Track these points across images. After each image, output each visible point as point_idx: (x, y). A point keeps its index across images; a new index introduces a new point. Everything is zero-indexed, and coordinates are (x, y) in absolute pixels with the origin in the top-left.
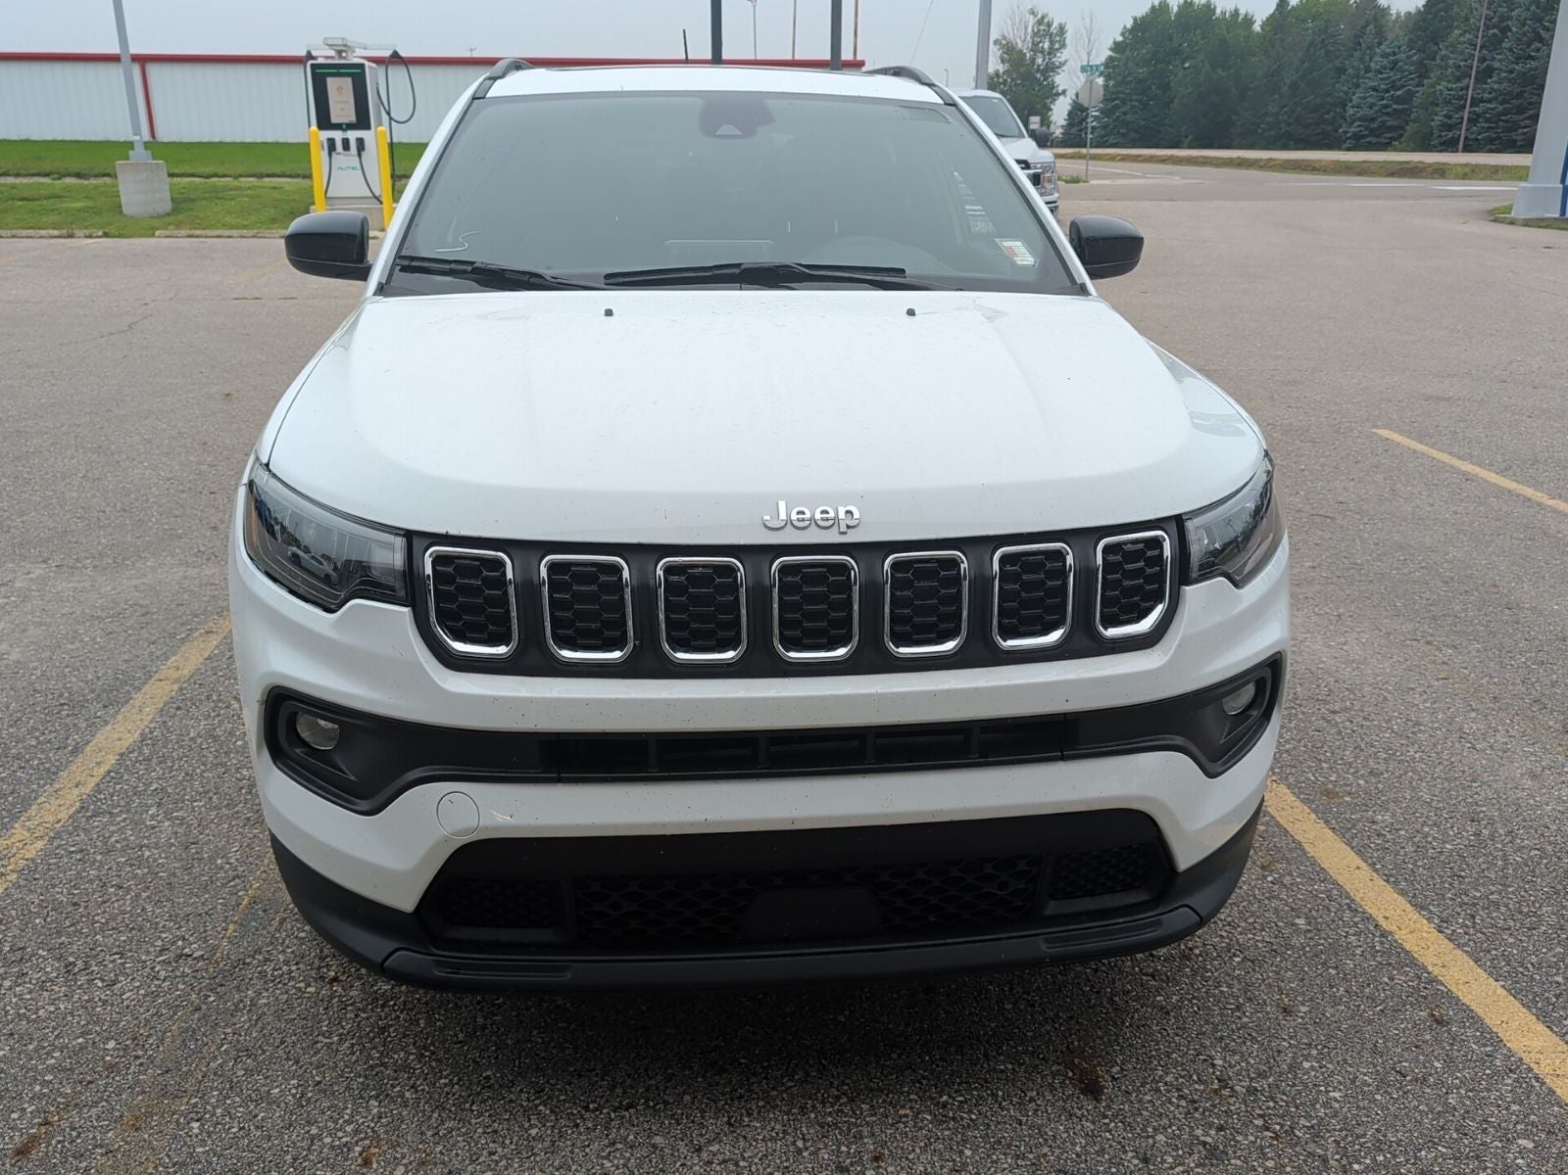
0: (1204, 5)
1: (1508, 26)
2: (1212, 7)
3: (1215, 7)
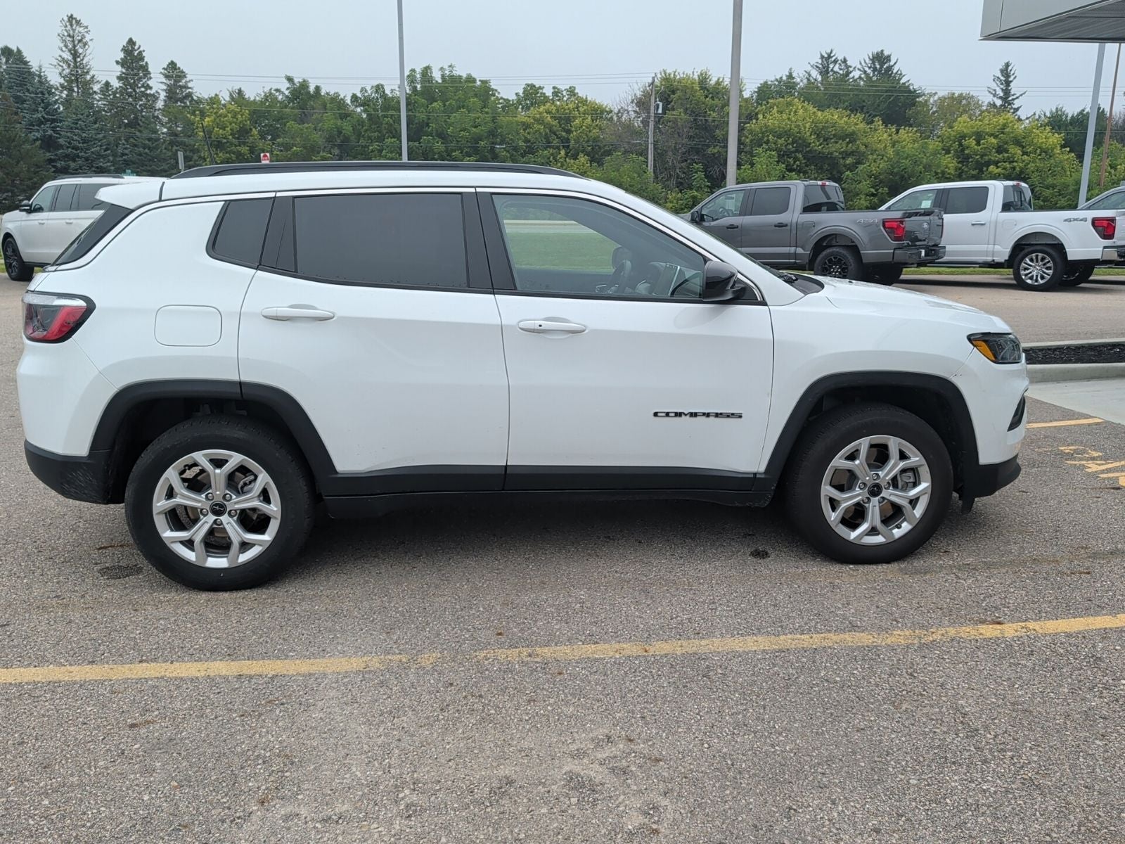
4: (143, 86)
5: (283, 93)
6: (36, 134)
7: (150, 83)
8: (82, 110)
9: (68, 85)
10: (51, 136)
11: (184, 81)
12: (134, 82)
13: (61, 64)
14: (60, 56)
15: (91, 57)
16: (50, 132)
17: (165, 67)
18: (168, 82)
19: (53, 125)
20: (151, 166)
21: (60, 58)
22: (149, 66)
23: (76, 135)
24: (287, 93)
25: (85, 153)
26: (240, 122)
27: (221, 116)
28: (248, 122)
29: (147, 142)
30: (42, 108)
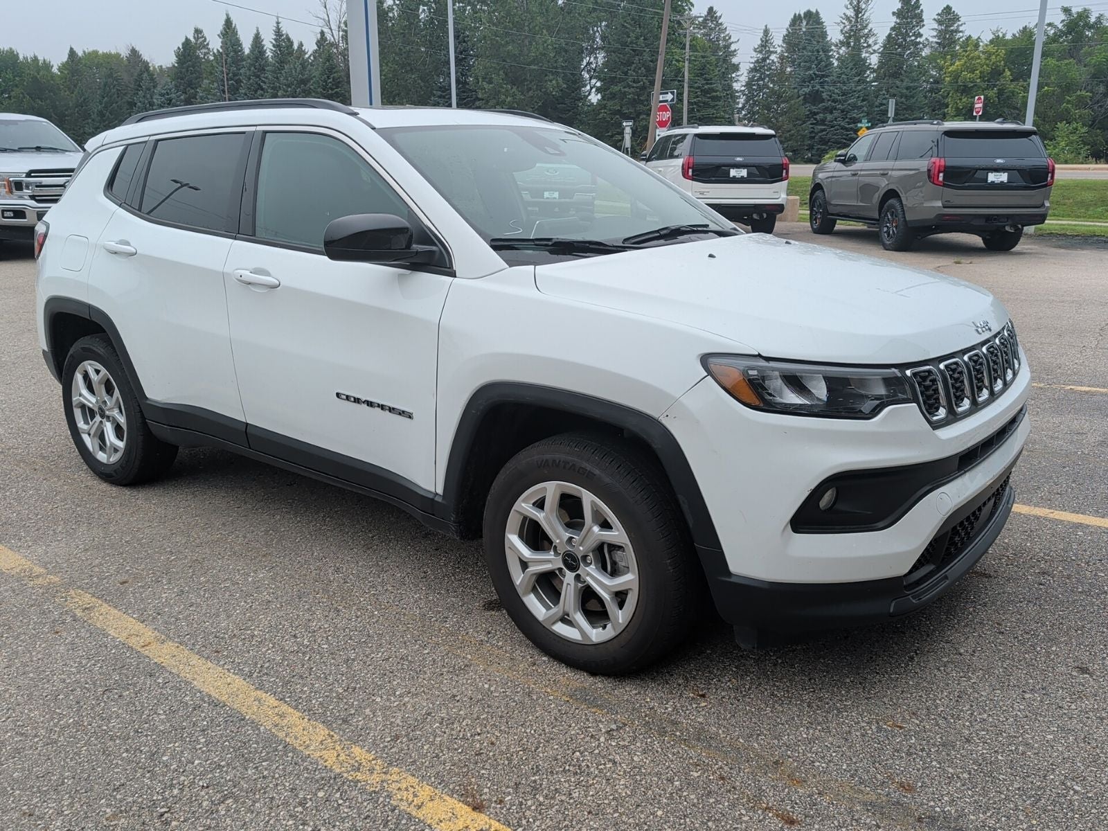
0: (7, 51)
1: (239, 79)
2: (15, 53)
3: (18, 54)
4: (914, 35)
5: (1056, 27)
6: (805, 89)
7: (921, 31)
8: (847, 64)
9: (847, 41)
10: (818, 91)
11: (956, 25)
12: (906, 31)
13: (844, 21)
14: (844, 14)
15: (871, 11)
16: (818, 87)
17: (940, 12)
18: (940, 28)
19: (822, 80)
20: (904, 115)
21: (843, 16)
22: (924, 14)
23: (837, 89)
24: (1060, 26)
25: (842, 105)
26: (994, 63)
27: (972, 58)
28: (1003, 62)
29: (905, 91)
30: (815, 65)
